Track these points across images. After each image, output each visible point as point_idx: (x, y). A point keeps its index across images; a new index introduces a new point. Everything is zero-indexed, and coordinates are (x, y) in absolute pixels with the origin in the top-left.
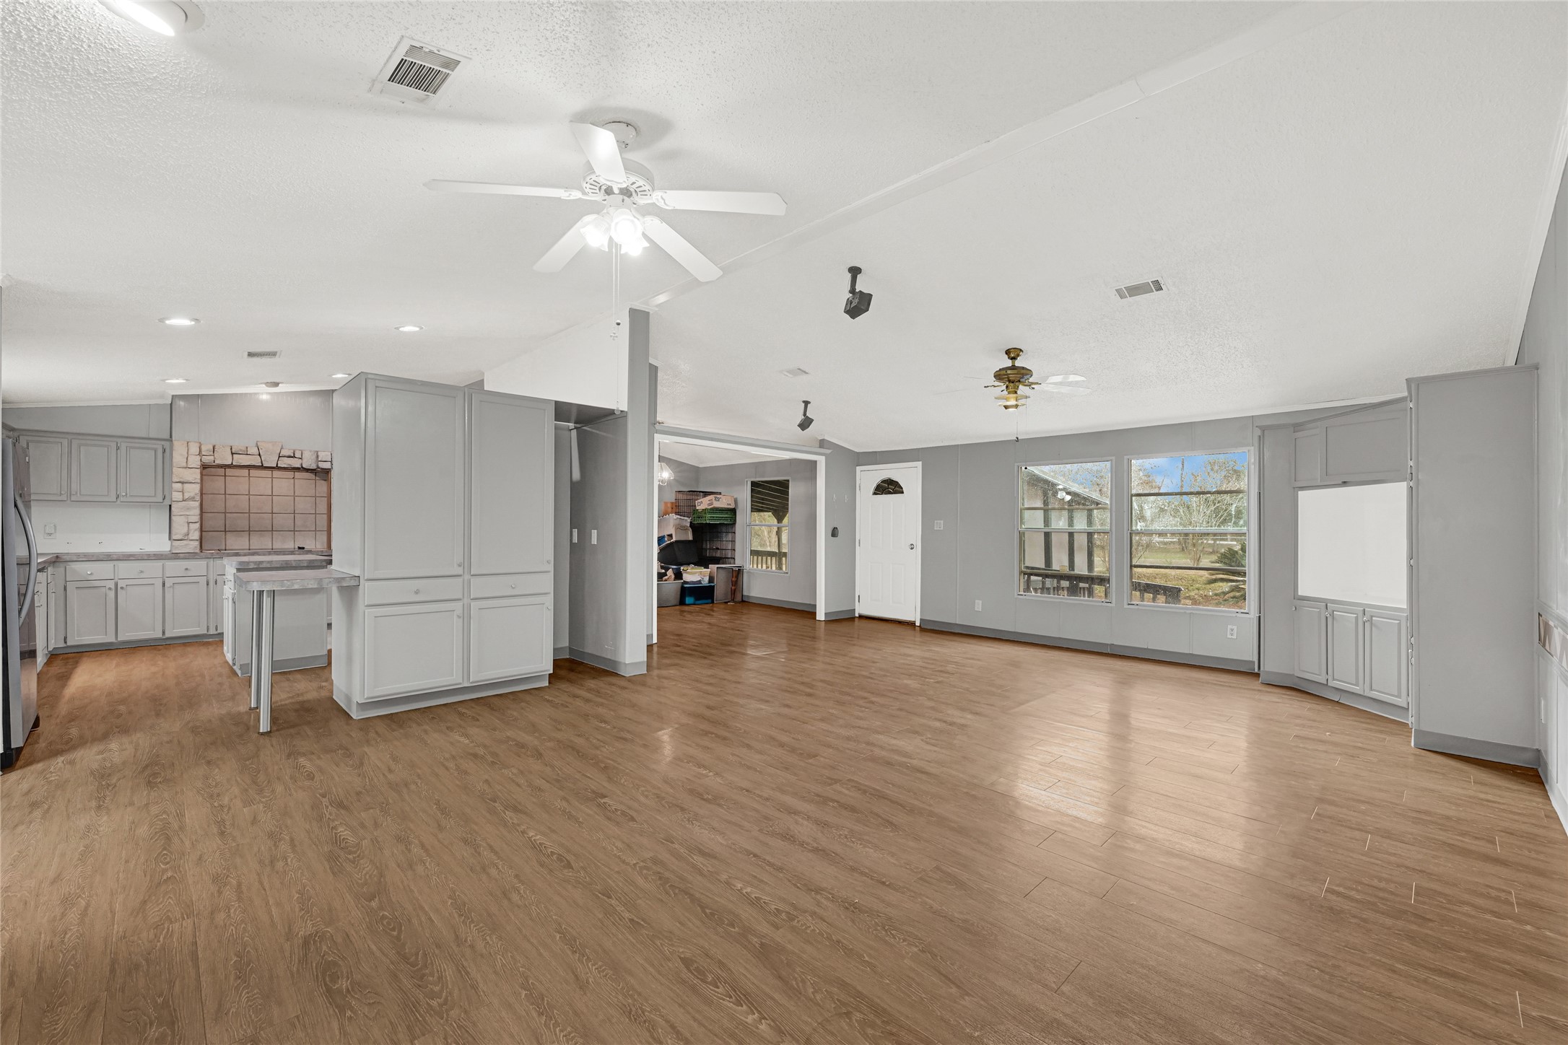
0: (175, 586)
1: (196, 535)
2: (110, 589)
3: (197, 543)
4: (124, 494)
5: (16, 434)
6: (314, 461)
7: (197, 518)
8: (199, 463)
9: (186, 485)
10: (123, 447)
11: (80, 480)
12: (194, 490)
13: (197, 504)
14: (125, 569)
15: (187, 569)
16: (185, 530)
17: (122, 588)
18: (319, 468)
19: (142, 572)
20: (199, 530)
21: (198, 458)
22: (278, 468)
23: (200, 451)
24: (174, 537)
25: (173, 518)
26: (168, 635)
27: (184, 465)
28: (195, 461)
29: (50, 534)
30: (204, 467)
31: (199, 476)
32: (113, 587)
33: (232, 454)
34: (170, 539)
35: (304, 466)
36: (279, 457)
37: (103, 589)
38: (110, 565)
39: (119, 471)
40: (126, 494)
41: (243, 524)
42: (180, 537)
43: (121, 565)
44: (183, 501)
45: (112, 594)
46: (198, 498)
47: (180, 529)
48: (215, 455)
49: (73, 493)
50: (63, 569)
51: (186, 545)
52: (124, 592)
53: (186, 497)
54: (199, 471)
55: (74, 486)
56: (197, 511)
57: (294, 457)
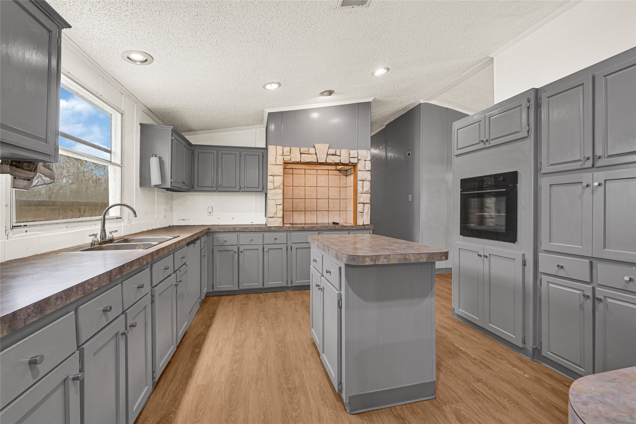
0: (270, 251)
1: (280, 214)
2: (235, 252)
3: (281, 220)
4: (243, 186)
5: (193, 148)
6: (347, 158)
7: (281, 202)
8: (282, 161)
9: (275, 177)
10: (243, 153)
11: (222, 175)
12: (279, 180)
13: (281, 191)
14: (244, 238)
15: (275, 239)
16: (275, 211)
17: (241, 251)
18: (350, 163)
19: (252, 240)
20: (282, 210)
21: (282, 157)
22: (326, 164)
23: (283, 153)
24: (269, 215)
25: (268, 201)
26: (265, 286)
27: (274, 163)
28: (280, 161)
29: (210, 213)
30: (285, 163)
31: (282, 171)
32: (237, 251)
33: (301, 154)
34: (266, 216)
35: (342, 161)
36: (327, 155)
37: (232, 252)
38: (235, 235)
39: (241, 171)
40: (244, 186)
41: (301, 206)
42: (272, 216)
43: (242, 235)
44: (274, 189)
45: (236, 255)
46: (282, 187)
47: (272, 210)
48: (291, 155)
49: (219, 186)
50: (212, 237)
51: (276, 221)
52: (243, 254)
53: (275, 186)
54: (282, 167)
55: (219, 181)
56: (281, 197)
57: (336, 155)
